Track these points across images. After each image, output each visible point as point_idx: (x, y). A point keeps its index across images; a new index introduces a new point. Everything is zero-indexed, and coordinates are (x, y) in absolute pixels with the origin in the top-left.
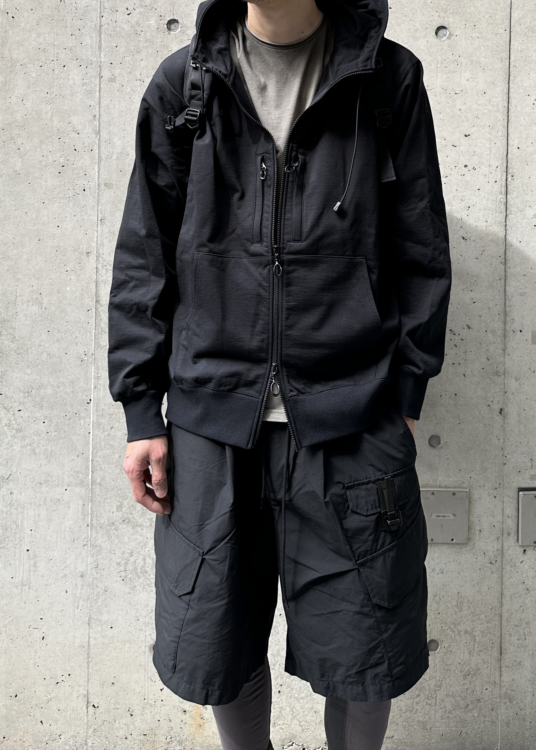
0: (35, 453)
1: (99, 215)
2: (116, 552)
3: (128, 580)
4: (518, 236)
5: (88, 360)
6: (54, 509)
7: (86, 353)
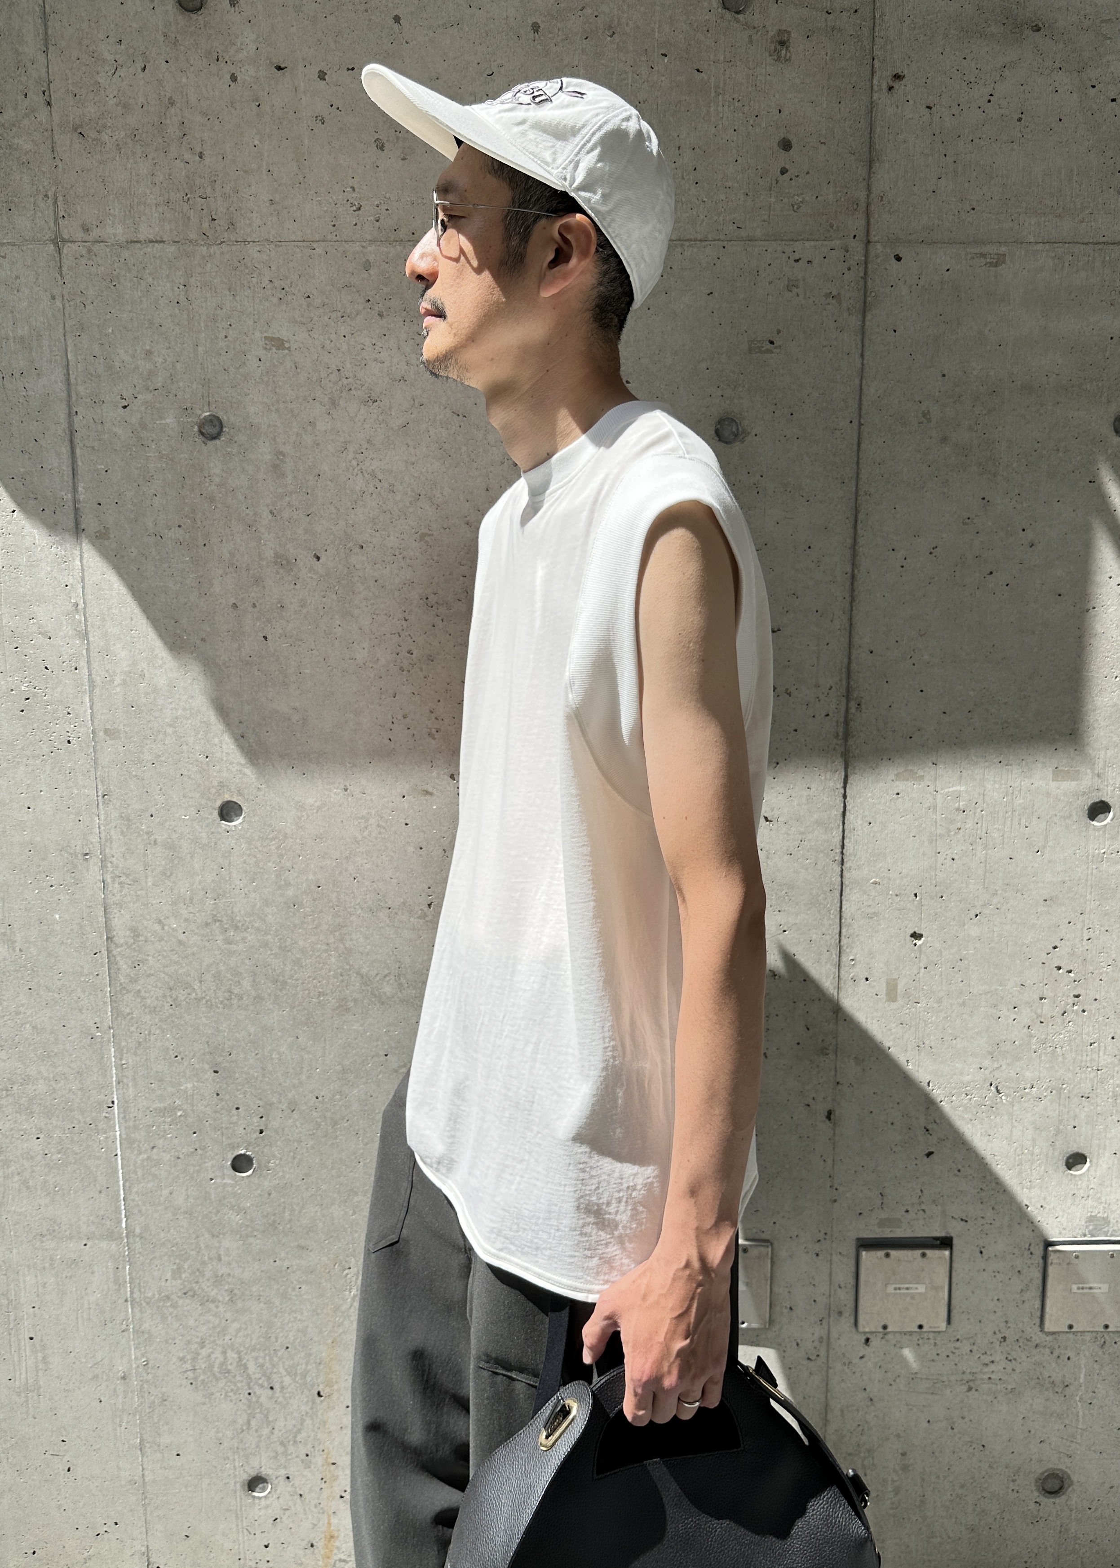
0: (28, 1188)
1: (99, 787)
2: (177, 1341)
3: (199, 1384)
4: (866, 813)
5: (102, 1038)
6: (69, 1275)
7: (98, 1025)
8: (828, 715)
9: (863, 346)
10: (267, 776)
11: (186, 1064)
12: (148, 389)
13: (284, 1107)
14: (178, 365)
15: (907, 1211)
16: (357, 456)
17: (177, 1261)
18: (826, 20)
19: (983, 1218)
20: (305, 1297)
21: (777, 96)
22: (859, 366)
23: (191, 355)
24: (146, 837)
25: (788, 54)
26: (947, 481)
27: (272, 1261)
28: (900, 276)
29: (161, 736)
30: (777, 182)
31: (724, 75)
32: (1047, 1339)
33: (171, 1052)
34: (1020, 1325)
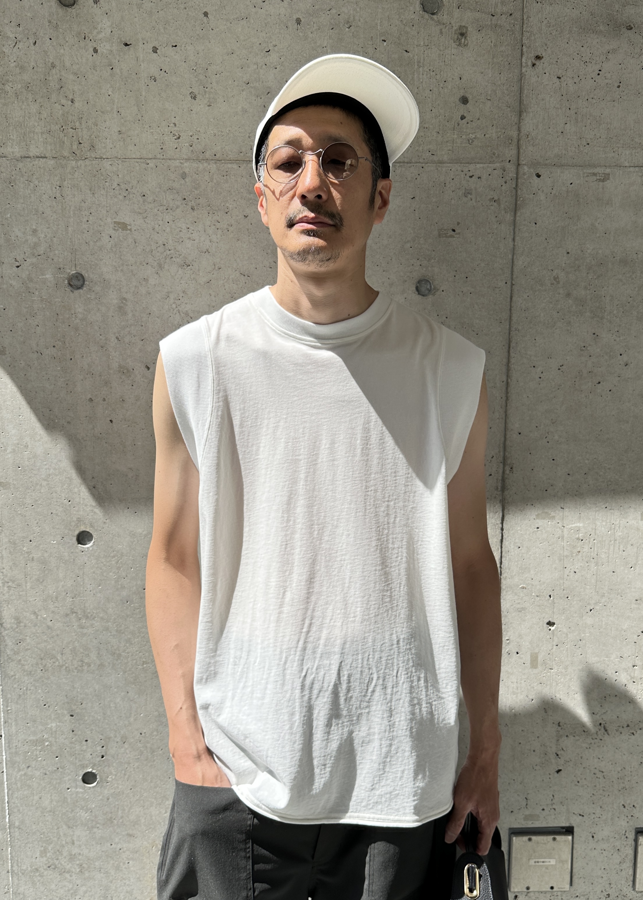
4: (517, 541)
8: (491, 475)
9: (514, 233)
10: (110, 514)
11: (51, 710)
12: (33, 255)
13: (118, 740)
14: (55, 239)
15: (543, 810)
16: (176, 301)
17: (44, 845)
18: (491, 20)
19: (594, 813)
20: (132, 869)
21: (459, 68)
22: (512, 246)
23: (64, 233)
24: (26, 555)
25: (466, 41)
26: (570, 322)
27: (109, 844)
28: (540, 187)
29: (38, 487)
30: (458, 125)
31: (424, 54)
32: (638, 895)
33: (41, 702)
34: (619, 886)
